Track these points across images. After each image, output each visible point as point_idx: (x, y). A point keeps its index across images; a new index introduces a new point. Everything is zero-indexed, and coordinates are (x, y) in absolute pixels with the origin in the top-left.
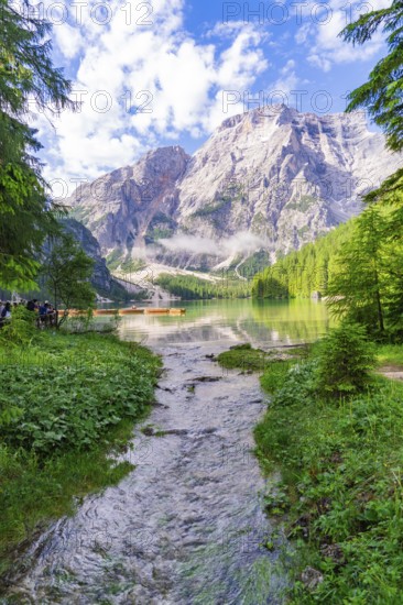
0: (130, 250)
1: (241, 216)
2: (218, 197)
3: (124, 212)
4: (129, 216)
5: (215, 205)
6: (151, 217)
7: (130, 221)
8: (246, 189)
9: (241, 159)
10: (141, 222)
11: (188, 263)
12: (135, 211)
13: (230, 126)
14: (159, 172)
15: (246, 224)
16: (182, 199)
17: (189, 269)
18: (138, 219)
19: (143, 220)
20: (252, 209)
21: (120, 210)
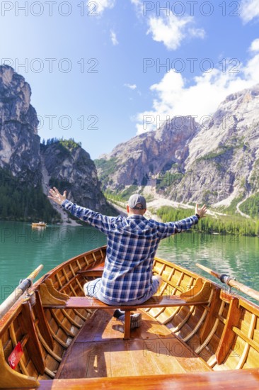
0: (143, 188)
1: (243, 160)
2: (221, 145)
3: (143, 160)
4: (147, 163)
5: (218, 151)
6: (164, 164)
7: (148, 166)
8: (248, 139)
9: (242, 120)
10: (156, 168)
11: (191, 199)
12: (153, 160)
13: (233, 99)
14: (174, 133)
15: (248, 167)
16: (191, 152)
17: (191, 204)
18: (154, 165)
19: (158, 166)
20: (254, 155)
21: (140, 157)
